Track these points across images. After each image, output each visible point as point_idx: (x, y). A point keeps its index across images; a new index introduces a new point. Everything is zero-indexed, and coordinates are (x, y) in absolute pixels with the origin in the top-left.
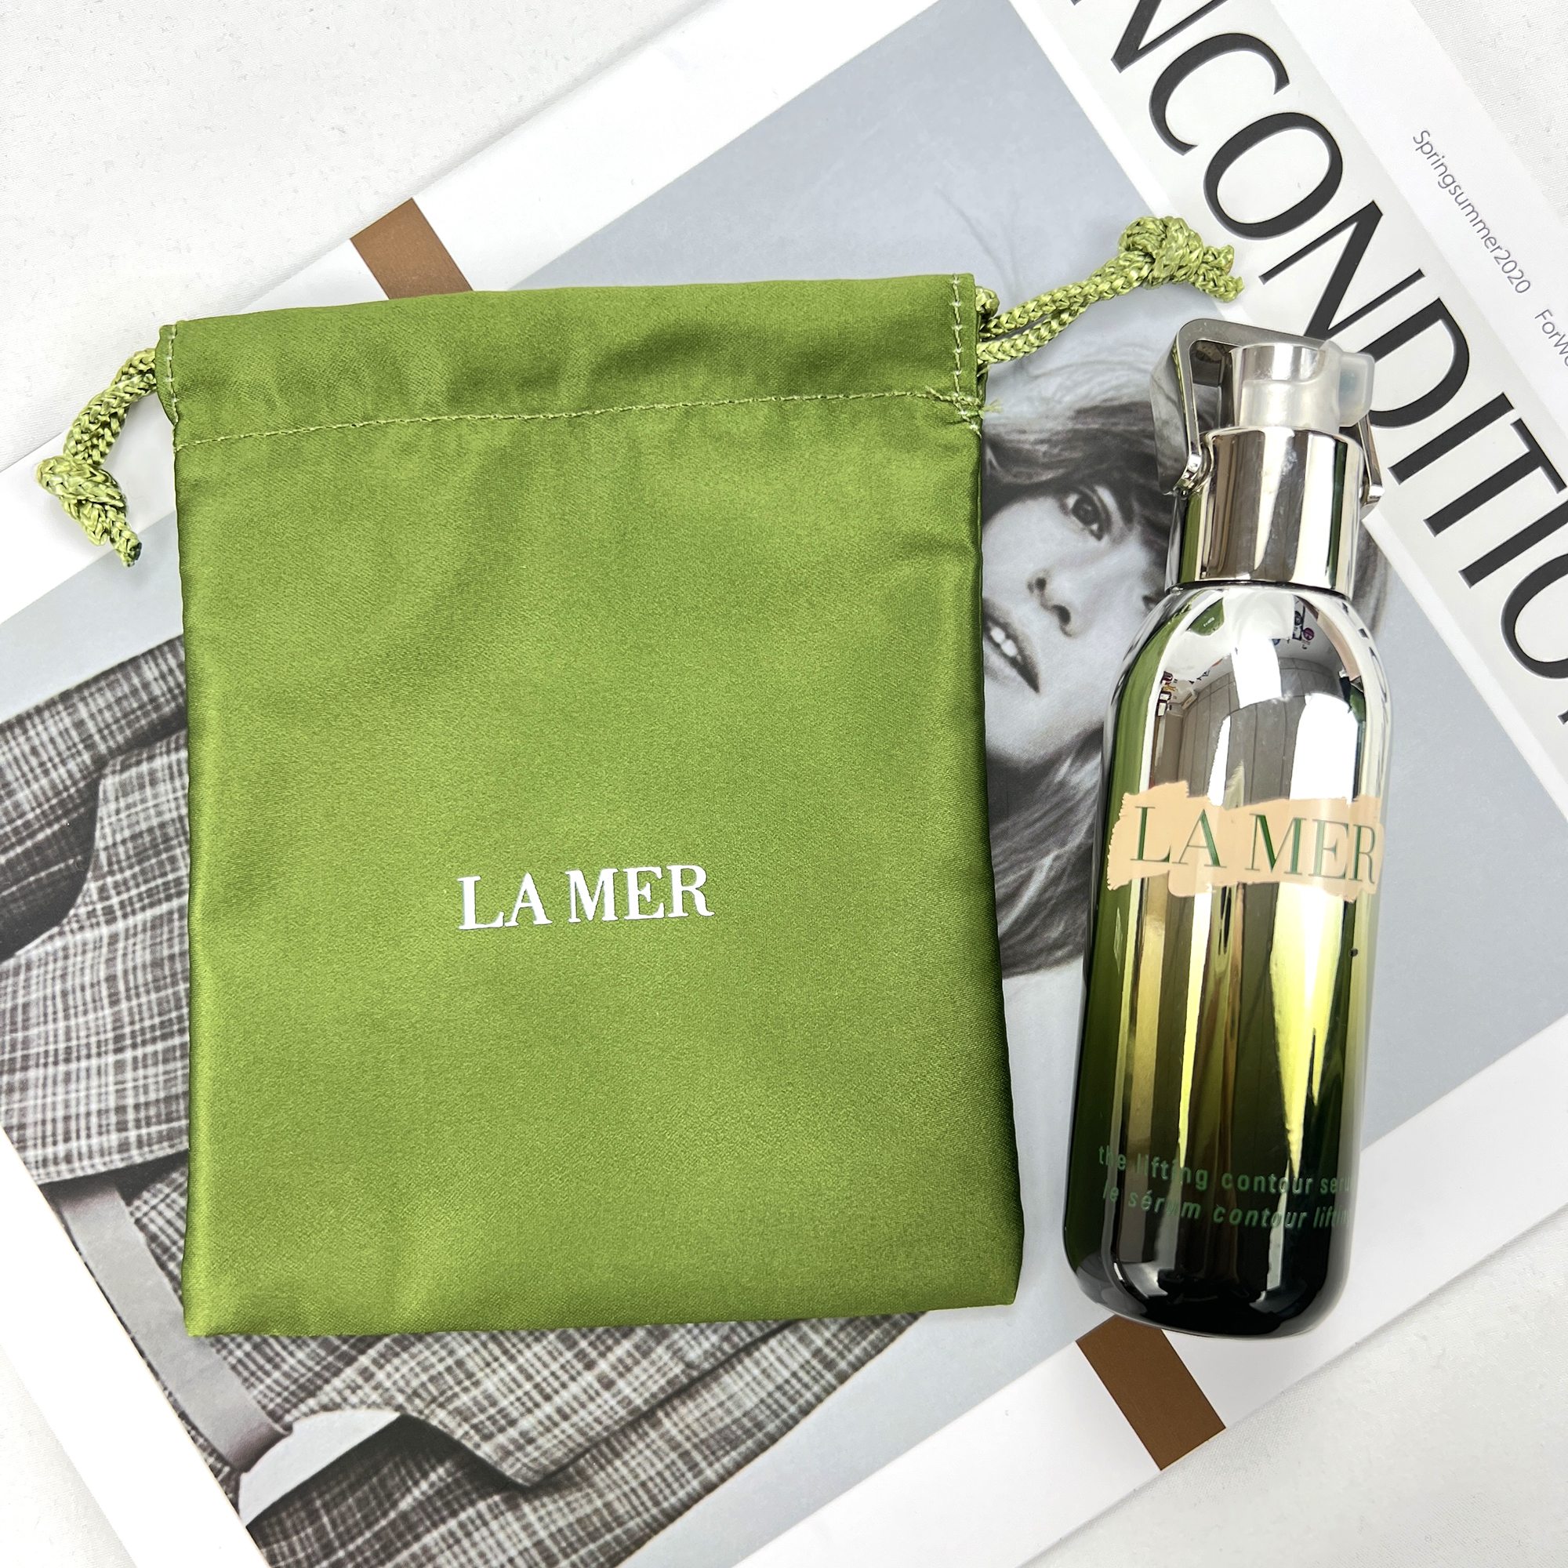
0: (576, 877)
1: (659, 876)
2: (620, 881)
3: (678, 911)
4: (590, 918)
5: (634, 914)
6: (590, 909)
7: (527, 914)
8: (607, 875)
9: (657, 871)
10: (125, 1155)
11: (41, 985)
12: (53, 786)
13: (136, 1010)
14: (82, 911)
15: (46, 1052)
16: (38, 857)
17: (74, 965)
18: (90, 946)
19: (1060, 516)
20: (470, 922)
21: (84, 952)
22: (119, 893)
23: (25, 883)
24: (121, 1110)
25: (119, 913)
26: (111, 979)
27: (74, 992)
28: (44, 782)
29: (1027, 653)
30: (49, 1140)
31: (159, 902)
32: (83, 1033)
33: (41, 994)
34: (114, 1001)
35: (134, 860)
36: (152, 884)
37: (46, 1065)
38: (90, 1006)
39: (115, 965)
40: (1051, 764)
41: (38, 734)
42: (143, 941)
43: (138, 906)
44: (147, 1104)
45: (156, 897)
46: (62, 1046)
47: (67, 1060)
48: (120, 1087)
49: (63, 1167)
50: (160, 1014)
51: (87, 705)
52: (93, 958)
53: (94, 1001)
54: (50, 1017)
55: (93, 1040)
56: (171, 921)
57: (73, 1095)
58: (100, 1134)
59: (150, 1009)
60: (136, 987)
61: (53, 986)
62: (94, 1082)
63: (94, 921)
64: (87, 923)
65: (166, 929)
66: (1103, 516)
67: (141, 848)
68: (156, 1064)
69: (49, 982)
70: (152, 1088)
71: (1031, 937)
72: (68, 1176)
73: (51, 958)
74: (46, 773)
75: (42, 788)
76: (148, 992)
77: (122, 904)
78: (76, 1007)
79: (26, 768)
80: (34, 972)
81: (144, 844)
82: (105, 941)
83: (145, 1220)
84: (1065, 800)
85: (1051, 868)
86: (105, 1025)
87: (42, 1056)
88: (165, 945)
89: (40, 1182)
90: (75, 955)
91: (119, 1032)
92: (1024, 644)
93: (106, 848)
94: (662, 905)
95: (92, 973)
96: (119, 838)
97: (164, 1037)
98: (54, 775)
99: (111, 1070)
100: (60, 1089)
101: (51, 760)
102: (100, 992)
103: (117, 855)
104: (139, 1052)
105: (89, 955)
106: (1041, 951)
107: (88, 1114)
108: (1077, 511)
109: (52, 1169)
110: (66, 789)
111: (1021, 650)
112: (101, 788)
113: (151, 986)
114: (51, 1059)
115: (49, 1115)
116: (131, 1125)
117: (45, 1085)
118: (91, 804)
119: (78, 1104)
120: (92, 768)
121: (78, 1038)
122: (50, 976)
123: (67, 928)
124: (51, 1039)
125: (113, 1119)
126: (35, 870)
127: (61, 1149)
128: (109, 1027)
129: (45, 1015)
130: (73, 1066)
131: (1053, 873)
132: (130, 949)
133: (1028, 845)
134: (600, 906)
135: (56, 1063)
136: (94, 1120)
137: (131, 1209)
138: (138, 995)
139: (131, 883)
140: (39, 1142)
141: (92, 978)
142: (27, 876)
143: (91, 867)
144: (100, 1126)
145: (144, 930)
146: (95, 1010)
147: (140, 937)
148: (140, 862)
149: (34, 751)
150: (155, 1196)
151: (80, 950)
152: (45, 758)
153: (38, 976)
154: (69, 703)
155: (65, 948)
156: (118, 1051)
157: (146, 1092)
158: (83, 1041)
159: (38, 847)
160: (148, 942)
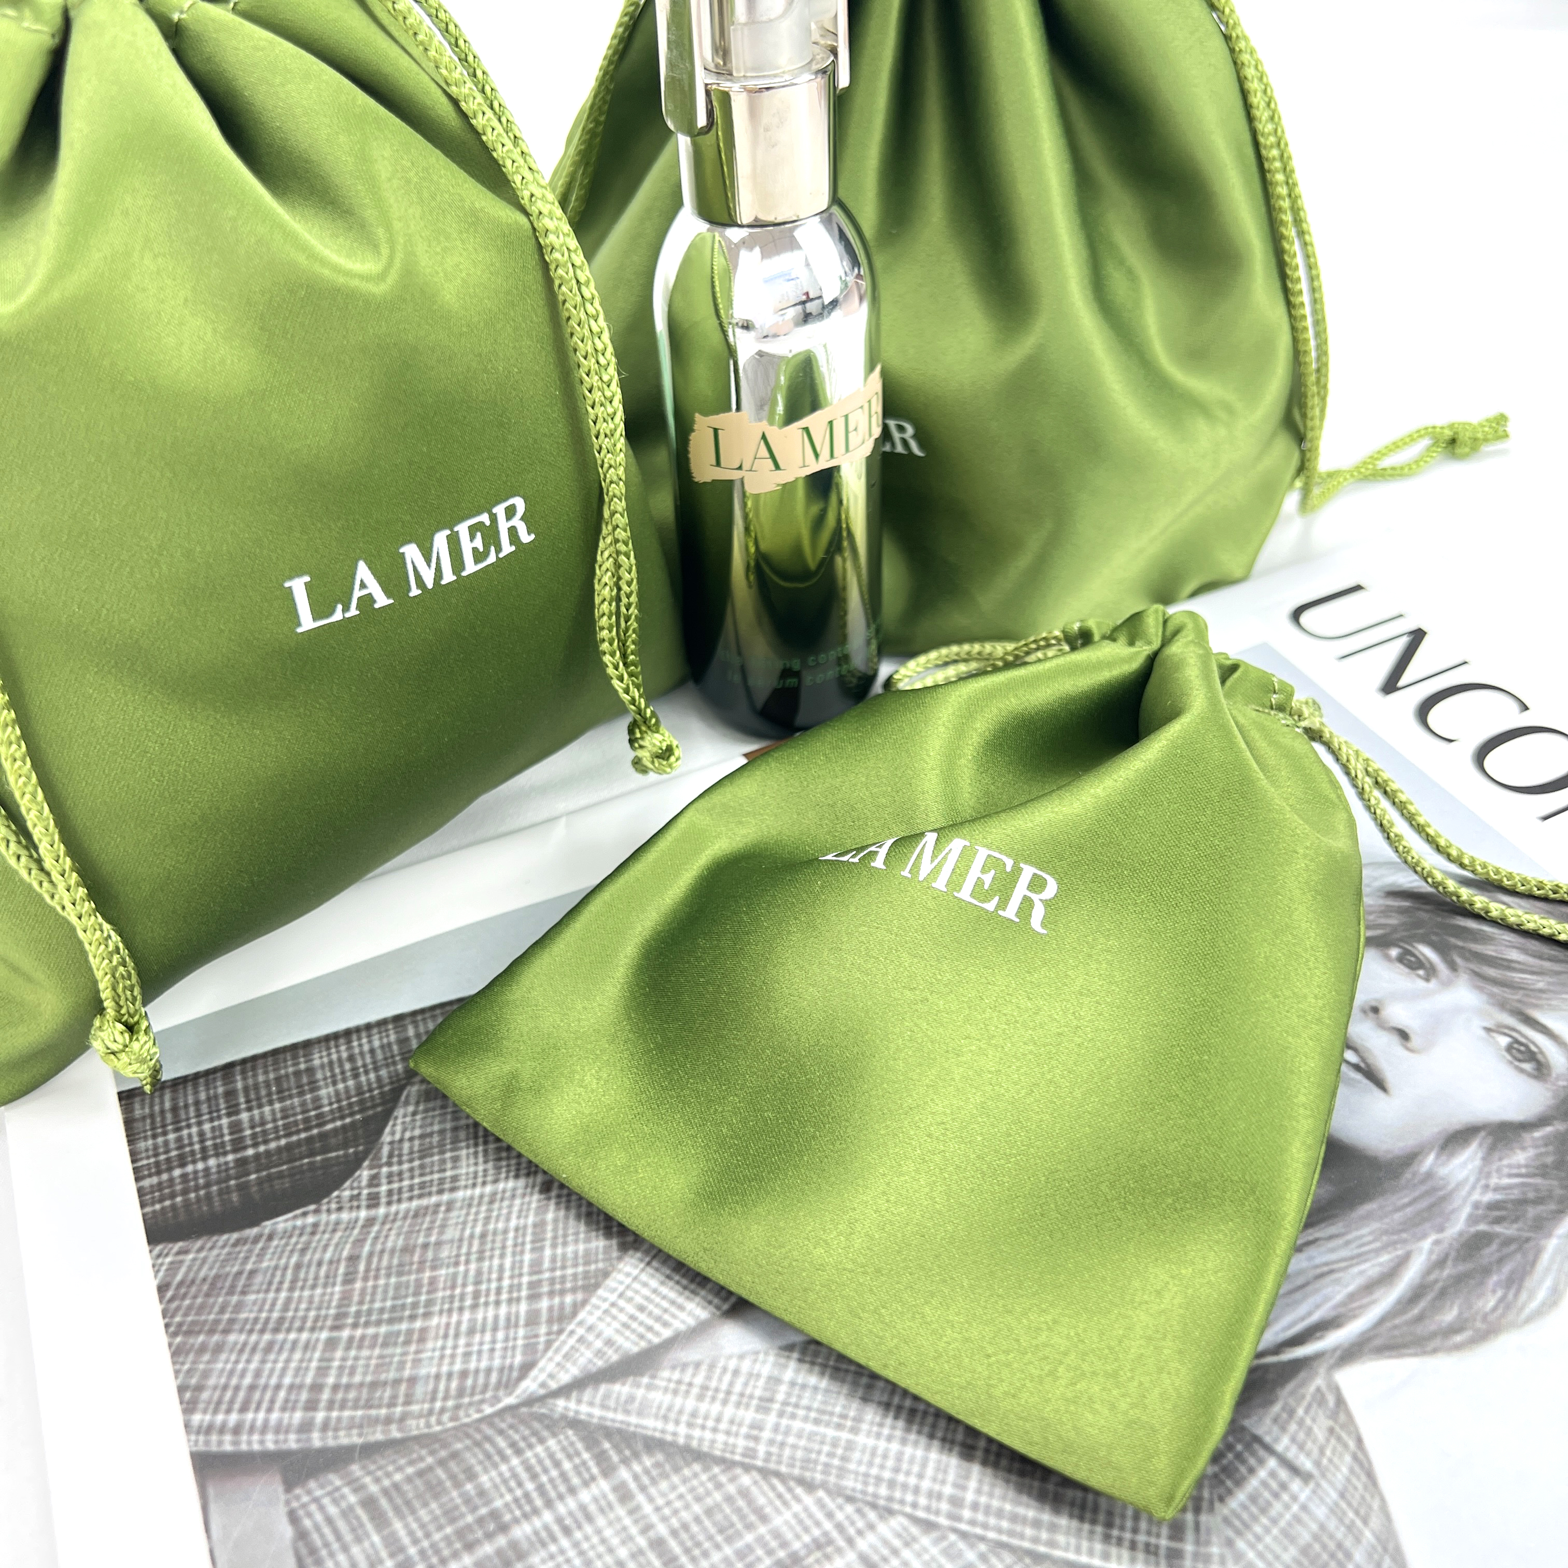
10: (304, 1436)
11: (276, 1256)
12: (359, 1087)
13: (369, 1291)
14: (347, 1194)
15: (256, 1320)
16: (324, 1142)
17: (319, 1241)
18: (343, 1226)
21: (334, 1231)
22: (390, 1183)
23: (297, 1163)
24: (317, 1388)
25: (383, 1200)
26: (353, 1259)
27: (309, 1266)
28: (351, 1083)
30: (224, 1407)
31: (430, 1194)
32: (303, 1306)
33: (273, 1263)
34: (349, 1279)
35: (416, 1155)
36: (428, 1178)
37: (251, 1331)
38: (321, 1281)
39: (362, 1247)
41: (360, 1045)
42: (401, 1227)
43: (406, 1195)
44: (348, 1387)
45: (427, 1190)
46: (275, 1315)
47: (276, 1330)
48: (324, 1364)
49: (228, 1438)
50: (394, 1298)
51: (416, 1027)
52: (341, 1238)
53: (327, 1277)
54: (274, 1287)
55: (312, 1314)
56: (436, 1212)
57: (269, 1366)
58: (283, 1409)
59: (385, 1292)
60: (378, 1270)
61: (289, 1257)
62: (297, 1356)
63: (355, 1203)
64: (348, 1205)
65: (428, 1219)
67: (427, 1146)
68: (372, 1346)
69: (286, 1254)
70: (360, 1370)
72: (228, 1447)
73: (297, 1232)
74: (356, 1076)
75: (346, 1088)
76: (388, 1276)
77: (390, 1193)
78: (305, 1280)
79: (337, 1071)
80: (275, 1243)
81: (430, 1143)
82: (360, 1223)
83: (301, 1513)
86: (330, 1301)
87: (250, 1322)
88: (422, 1234)
89: (194, 1449)
90: (324, 1232)
91: (343, 1310)
93: (391, 1143)
95: (335, 1250)
96: (408, 1135)
97: (391, 1321)
98: (363, 1078)
99: (320, 1346)
100: (257, 1357)
101: (365, 1066)
102: (337, 1269)
103: (401, 1149)
104: (359, 1332)
105: (339, 1234)
107: (278, 1387)
109: (214, 1438)
110: (371, 1090)
112: (405, 1093)
113: (394, 1270)
114: (258, 1327)
115: (234, 1381)
116: (322, 1404)
117: (241, 1351)
118: (389, 1106)
119: (270, 1376)
120: (402, 1076)
121: (296, 1310)
122: (289, 1248)
123: (324, 1207)
124: (267, 1307)
125: (304, 1396)
126: (312, 1154)
127: (234, 1418)
128: (334, 1304)
129: (270, 1283)
130: (280, 1337)
132: (384, 1233)
135: (262, 1331)
136: (282, 1394)
137: (289, 1496)
138: (376, 1278)
139: (406, 1175)
140: (212, 1406)
141: (333, 1255)
142: (302, 1158)
143: (371, 1157)
144: (286, 1401)
145: (405, 1218)
146: (325, 1286)
147: (398, 1223)
148: (421, 1158)
149: (351, 1058)
150: (322, 1487)
151: (330, 1228)
152: (360, 1063)
153: (277, 1247)
154: (401, 1023)
155: (316, 1225)
156: (335, 1328)
157: (352, 1373)
158: (301, 1314)
159: (323, 1136)
160: (405, 1229)
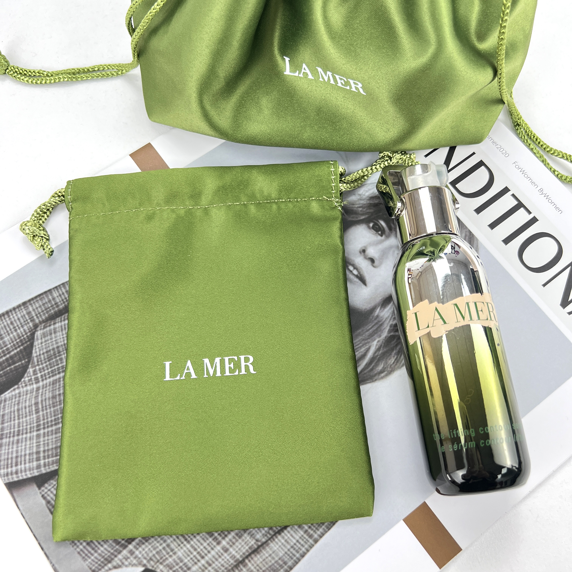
0: (206, 361)
1: (236, 360)
2: (222, 362)
3: (243, 372)
4: (212, 375)
5: (227, 373)
6: (211, 372)
7: (189, 375)
8: (217, 360)
9: (236, 358)
10: (39, 470)
11: (10, 407)
12: (18, 335)
13: (45, 415)
14: (27, 379)
15: (10, 432)
16: (11, 360)
17: (23, 399)
18: (29, 392)
19: (369, 230)
20: (168, 378)
21: (27, 394)
22: (41, 372)
23: (6, 370)
24: (38, 453)
25: (40, 379)
26: (36, 404)
27: (22, 409)
28: (15, 334)
29: (361, 273)
30: (10, 466)
31: (56, 375)
32: (25, 424)
33: (9, 410)
34: (37, 412)
35: (47, 360)
36: (53, 368)
37: (10, 437)
38: (28, 414)
39: (38, 399)
40: (373, 309)
41: (13, 317)
42: (49, 389)
43: (47, 376)
44: (48, 450)
45: (55, 373)
46: (16, 429)
47: (18, 435)
48: (38, 444)
49: (14, 476)
50: (54, 416)
51: (32, 306)
52: (30, 396)
53: (30, 412)
54: (12, 419)
55: (29, 427)
56: (60, 381)
57: (20, 448)
58: (29, 462)
59: (51, 414)
60: (46, 406)
61: (14, 407)
62: (28, 443)
63: (31, 383)
64: (28, 384)
65: (58, 384)
66: (382, 229)
67: (50, 356)
68: (52, 434)
69: (13, 406)
70: (50, 444)
71: (372, 370)
72: (16, 479)
73: (14, 397)
74: (16, 330)
75: (14, 336)
76: (50, 408)
77: (42, 376)
78: (22, 415)
79: (8, 329)
80: (7, 403)
81: (51, 354)
82: (35, 390)
83: (46, 495)
84: (379, 322)
85: (377, 345)
86: (33, 421)
87: (8, 434)
88: (57, 390)
89: (5, 482)
90: (23, 395)
91: (38, 423)
92: (360, 271)
93: (37, 356)
94: (237, 370)
95: (29, 402)
96: (41, 352)
97: (56, 424)
98: (19, 331)
99: (35, 438)
100: (15, 446)
101: (18, 326)
102: (32, 409)
103: (41, 358)
104: (46, 430)
105: (28, 395)
106: (376, 375)
107: (25, 455)
108: (373, 228)
109: (10, 477)
110: (23, 336)
111: (359, 273)
112: (36, 335)
113: (51, 405)
114: (12, 435)
115: (10, 456)
116: (42, 458)
117: (9, 445)
118: (31, 341)
119: (21, 452)
120: (33, 328)
121: (23, 426)
122: (13, 404)
123: (20, 386)
124: (12, 427)
125: (35, 456)
126: (10, 365)
127: (14, 469)
128: (35, 421)
129: (11, 418)
130: (20, 437)
131: (377, 347)
132: (44, 392)
133: (368, 337)
134: (215, 371)
135: (14, 436)
136: (27, 457)
137: (40, 491)
138: (46, 409)
139: (45, 368)
140: (6, 466)
141: (29, 404)
142: (6, 368)
143: (31, 363)
144: (30, 459)
145: (50, 385)
146: (30, 415)
147: (48, 388)
148: (49, 361)
149: (12, 323)
150: (50, 485)
151: (25, 393)
152: (16, 325)
153: (9, 404)
154: (26, 306)
155: (19, 393)
156: (38, 430)
157: (48, 445)
158: (25, 427)
159: (11, 357)
160: (51, 389)
